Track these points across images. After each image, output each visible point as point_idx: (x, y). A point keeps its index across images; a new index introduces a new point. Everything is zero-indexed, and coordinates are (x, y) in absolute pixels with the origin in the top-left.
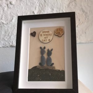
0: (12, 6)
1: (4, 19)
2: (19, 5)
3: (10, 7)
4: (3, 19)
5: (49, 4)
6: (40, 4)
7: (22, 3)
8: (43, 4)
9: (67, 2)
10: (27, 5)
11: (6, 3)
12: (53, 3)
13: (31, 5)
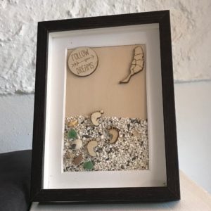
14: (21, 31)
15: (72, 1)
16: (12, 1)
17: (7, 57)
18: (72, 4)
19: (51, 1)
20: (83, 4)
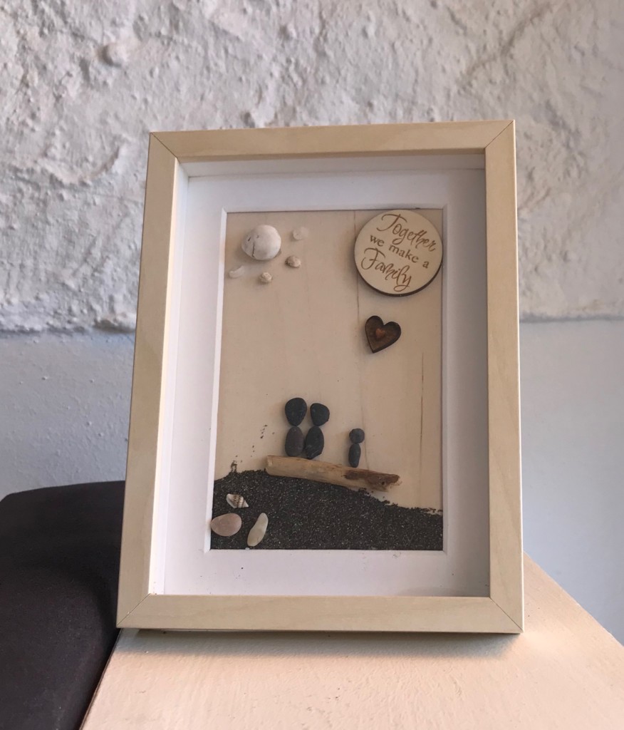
0: (110, 76)
1: (58, 156)
2: (157, 71)
4: (53, 151)
5: (345, 68)
6: (287, 69)
7: (173, 55)
8: (305, 70)
9: (459, 61)
10: (208, 69)
11: (74, 54)
12: (370, 61)
13: (231, 70)
14: (117, 162)
15: (255, 86)
16: (95, 79)
17: (77, 231)
18: (257, 94)
19: (202, 84)
20: (287, 96)
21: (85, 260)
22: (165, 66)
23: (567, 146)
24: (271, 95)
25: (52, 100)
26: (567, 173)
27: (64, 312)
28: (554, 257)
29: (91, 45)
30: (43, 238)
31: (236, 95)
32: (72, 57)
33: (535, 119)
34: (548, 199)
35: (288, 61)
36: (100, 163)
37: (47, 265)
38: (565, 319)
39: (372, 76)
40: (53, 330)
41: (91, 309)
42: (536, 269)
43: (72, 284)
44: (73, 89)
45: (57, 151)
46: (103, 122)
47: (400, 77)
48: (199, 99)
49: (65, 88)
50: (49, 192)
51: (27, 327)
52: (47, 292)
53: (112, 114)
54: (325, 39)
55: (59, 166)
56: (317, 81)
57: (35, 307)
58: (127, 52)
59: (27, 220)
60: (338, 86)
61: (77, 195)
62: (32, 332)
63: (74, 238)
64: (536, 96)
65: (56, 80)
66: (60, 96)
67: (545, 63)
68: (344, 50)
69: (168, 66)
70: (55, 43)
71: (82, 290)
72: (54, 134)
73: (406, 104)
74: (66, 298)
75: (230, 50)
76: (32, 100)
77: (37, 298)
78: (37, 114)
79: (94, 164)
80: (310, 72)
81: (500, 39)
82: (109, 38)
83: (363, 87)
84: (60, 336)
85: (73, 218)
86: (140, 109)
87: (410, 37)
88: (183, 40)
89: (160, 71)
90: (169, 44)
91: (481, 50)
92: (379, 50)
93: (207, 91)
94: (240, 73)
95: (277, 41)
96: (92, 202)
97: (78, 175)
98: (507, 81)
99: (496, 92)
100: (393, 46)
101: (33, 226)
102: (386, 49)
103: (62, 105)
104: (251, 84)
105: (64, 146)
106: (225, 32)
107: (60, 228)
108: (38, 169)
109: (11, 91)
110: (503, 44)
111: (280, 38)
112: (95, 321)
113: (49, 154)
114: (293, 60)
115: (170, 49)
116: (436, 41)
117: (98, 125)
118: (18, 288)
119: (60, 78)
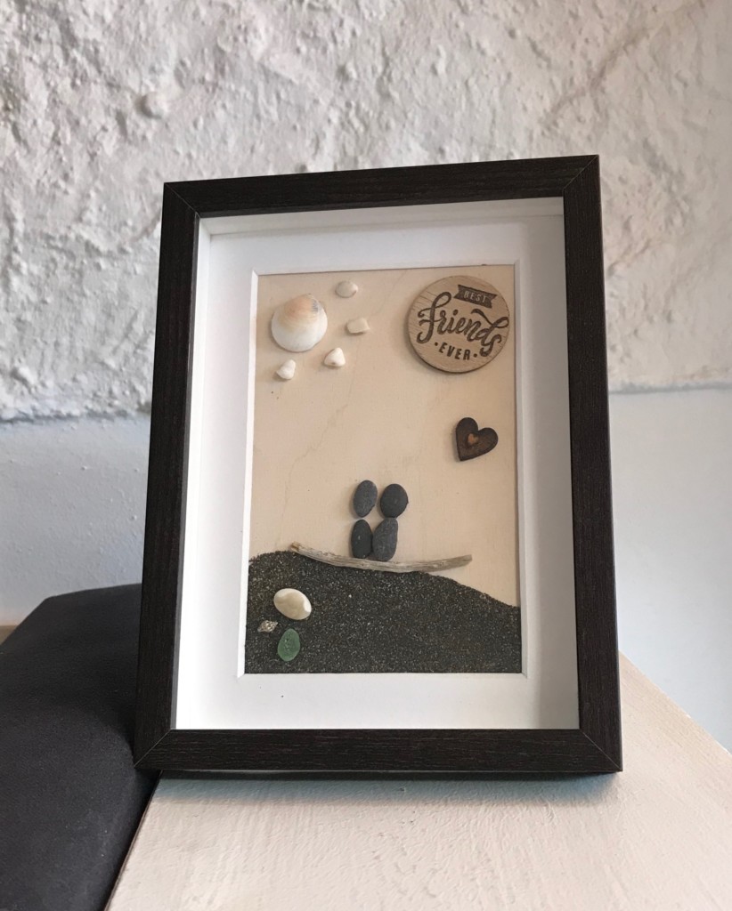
0: (149, 129)
1: (94, 221)
2: (201, 122)
3: (139, 133)
4: (88, 216)
5: (413, 110)
6: (347, 115)
7: (219, 103)
8: (368, 113)
9: (542, 97)
10: (258, 117)
11: (109, 107)
12: (440, 102)
13: (283, 118)
15: (312, 135)
16: (134, 133)
17: (116, 303)
18: (314, 145)
19: (251, 133)
20: (347, 145)
21: (126, 336)
22: (210, 116)
23: (669, 190)
24: (329, 146)
25: (86, 158)
26: (669, 221)
27: (104, 394)
28: (656, 319)
29: (128, 96)
30: (79, 312)
31: (290, 146)
32: (107, 110)
33: (631, 161)
34: (648, 252)
35: (348, 105)
36: (140, 228)
37: (84, 343)
38: (670, 389)
39: (443, 118)
40: (92, 414)
41: (134, 390)
42: (636, 332)
43: (112, 363)
44: (110, 144)
45: (92, 215)
46: (143, 181)
47: (475, 118)
48: (249, 152)
49: (101, 145)
50: (85, 262)
51: (64, 412)
52: (85, 373)
53: (152, 171)
54: (390, 79)
55: (95, 232)
56: (380, 127)
57: (72, 390)
58: (168, 102)
59: (61, 293)
60: (405, 131)
61: (116, 264)
62: (70, 417)
63: (113, 311)
64: (632, 135)
65: (90, 135)
66: (95, 154)
67: (641, 97)
68: (410, 90)
69: (214, 115)
70: (89, 94)
71: (124, 369)
72: (89, 196)
73: (482, 148)
74: (107, 379)
75: (283, 96)
76: (64, 159)
77: (74, 380)
78: (71, 175)
79: (134, 229)
80: (373, 116)
81: (589, 71)
82: (147, 87)
83: (434, 132)
84: (100, 422)
85: (112, 289)
86: (183, 165)
87: (485, 72)
88: (230, 87)
89: (205, 121)
90: (214, 91)
91: (567, 85)
92: (451, 89)
93: (258, 142)
94: (294, 120)
95: (334, 83)
96: (132, 272)
97: (117, 242)
98: (598, 119)
99: (585, 132)
100: (466, 83)
101: (68, 299)
102: (458, 86)
103: (97, 163)
104: (307, 133)
105: (100, 209)
106: (277, 75)
107: (98, 301)
108: (72, 236)
109: (41, 151)
110: (592, 77)
111: (339, 79)
112: (139, 403)
113: (84, 218)
114: (353, 104)
115: (216, 96)
116: (515, 76)
117: (138, 185)
118: (53, 368)
119: (94, 134)
